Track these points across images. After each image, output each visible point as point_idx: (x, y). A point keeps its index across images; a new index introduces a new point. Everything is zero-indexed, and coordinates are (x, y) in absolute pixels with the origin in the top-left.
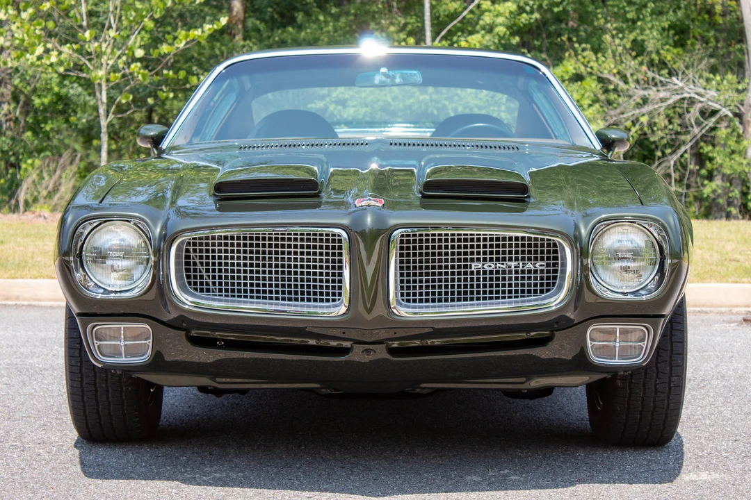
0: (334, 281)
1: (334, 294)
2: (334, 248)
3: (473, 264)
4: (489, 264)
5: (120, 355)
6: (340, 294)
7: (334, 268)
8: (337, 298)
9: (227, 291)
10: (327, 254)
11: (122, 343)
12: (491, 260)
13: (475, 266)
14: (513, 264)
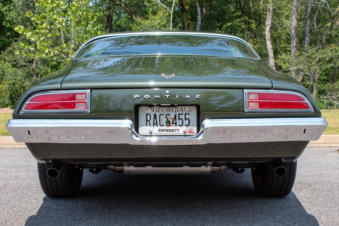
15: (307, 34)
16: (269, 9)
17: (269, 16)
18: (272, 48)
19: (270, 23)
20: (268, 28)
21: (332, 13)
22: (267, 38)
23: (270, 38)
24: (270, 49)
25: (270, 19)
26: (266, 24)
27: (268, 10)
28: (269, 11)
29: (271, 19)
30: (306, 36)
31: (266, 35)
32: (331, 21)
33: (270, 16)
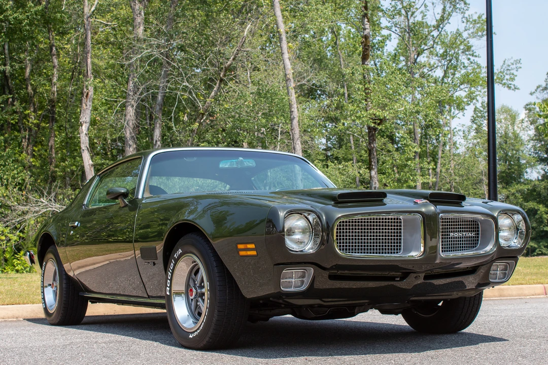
0: (397, 243)
1: (397, 249)
2: (397, 226)
3: (451, 234)
4: (456, 233)
5: (291, 287)
6: (400, 249)
7: (397, 236)
8: (399, 251)
9: (346, 249)
10: (394, 229)
11: (293, 280)
12: (456, 232)
13: (452, 234)
14: (464, 233)
15: (156, 141)
16: (88, 94)
17: (86, 105)
18: (92, 165)
19: (88, 120)
20: (84, 128)
21: (199, 107)
22: (83, 146)
23: (88, 147)
24: (89, 167)
25: (88, 112)
26: (81, 121)
27: (85, 94)
28: (87, 96)
29: (90, 111)
30: (156, 145)
31: (82, 142)
32: (198, 120)
33: (89, 106)
